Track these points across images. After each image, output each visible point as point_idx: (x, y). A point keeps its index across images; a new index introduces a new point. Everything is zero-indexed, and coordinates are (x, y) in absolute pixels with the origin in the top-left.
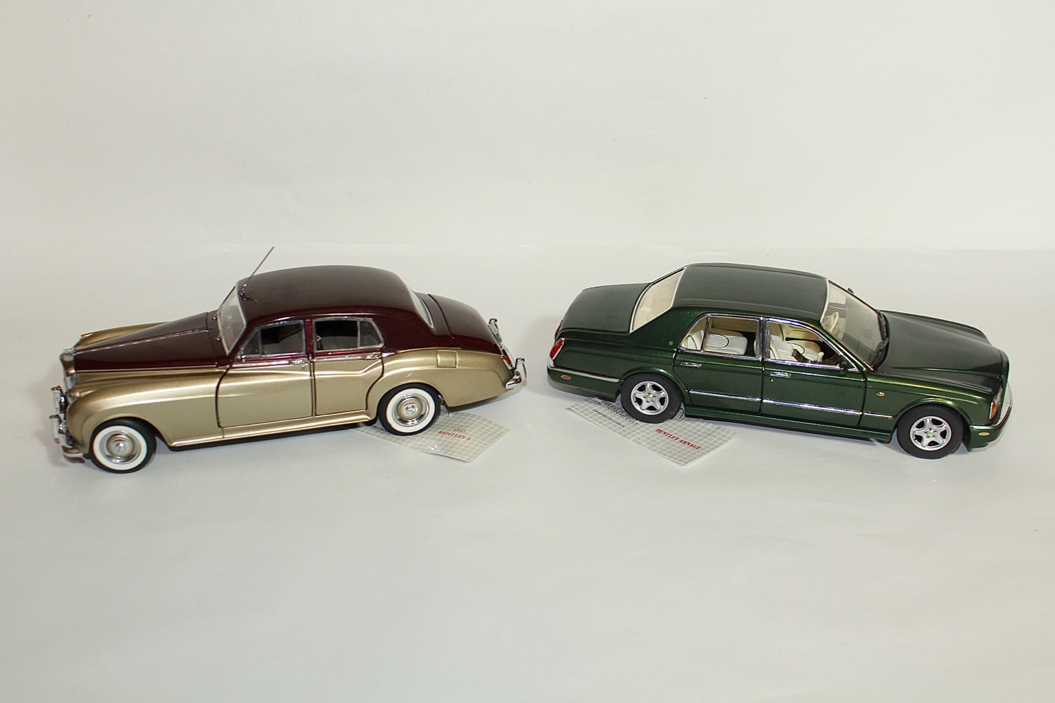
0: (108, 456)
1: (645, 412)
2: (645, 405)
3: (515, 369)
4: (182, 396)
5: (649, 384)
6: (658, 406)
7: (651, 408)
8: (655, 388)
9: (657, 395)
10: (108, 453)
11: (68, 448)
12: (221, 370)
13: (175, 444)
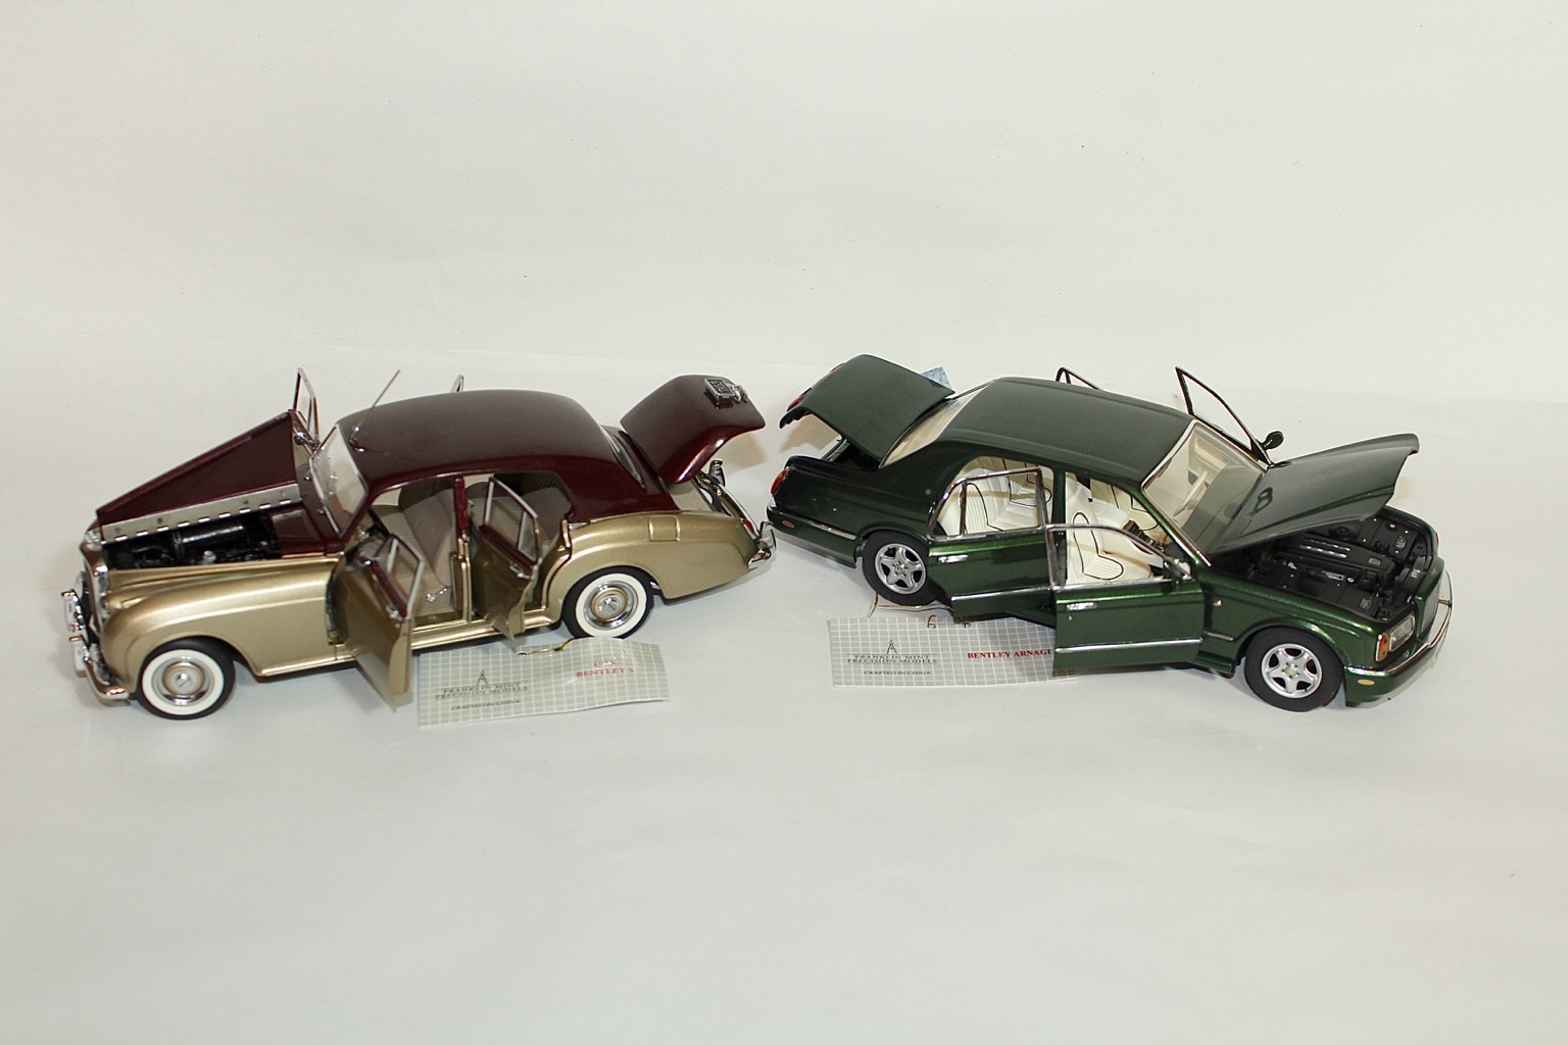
0: (167, 696)
1: (892, 587)
2: (894, 577)
3: (760, 537)
4: (278, 601)
5: (901, 549)
6: (910, 582)
7: (901, 583)
8: (909, 554)
9: (910, 566)
10: (166, 692)
11: (104, 686)
12: (330, 560)
13: (266, 672)
